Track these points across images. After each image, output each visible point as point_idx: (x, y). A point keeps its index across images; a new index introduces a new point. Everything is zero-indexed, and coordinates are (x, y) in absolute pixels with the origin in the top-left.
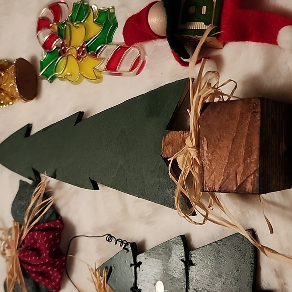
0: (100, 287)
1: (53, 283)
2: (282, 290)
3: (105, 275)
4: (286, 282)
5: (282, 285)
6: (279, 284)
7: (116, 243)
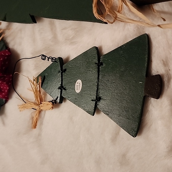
0: (36, 91)
1: (3, 94)
2: (167, 74)
3: (40, 81)
4: (170, 69)
5: (167, 71)
6: (165, 70)
7: (48, 60)
